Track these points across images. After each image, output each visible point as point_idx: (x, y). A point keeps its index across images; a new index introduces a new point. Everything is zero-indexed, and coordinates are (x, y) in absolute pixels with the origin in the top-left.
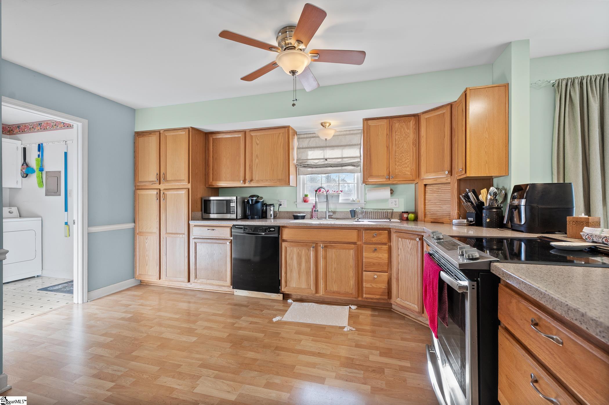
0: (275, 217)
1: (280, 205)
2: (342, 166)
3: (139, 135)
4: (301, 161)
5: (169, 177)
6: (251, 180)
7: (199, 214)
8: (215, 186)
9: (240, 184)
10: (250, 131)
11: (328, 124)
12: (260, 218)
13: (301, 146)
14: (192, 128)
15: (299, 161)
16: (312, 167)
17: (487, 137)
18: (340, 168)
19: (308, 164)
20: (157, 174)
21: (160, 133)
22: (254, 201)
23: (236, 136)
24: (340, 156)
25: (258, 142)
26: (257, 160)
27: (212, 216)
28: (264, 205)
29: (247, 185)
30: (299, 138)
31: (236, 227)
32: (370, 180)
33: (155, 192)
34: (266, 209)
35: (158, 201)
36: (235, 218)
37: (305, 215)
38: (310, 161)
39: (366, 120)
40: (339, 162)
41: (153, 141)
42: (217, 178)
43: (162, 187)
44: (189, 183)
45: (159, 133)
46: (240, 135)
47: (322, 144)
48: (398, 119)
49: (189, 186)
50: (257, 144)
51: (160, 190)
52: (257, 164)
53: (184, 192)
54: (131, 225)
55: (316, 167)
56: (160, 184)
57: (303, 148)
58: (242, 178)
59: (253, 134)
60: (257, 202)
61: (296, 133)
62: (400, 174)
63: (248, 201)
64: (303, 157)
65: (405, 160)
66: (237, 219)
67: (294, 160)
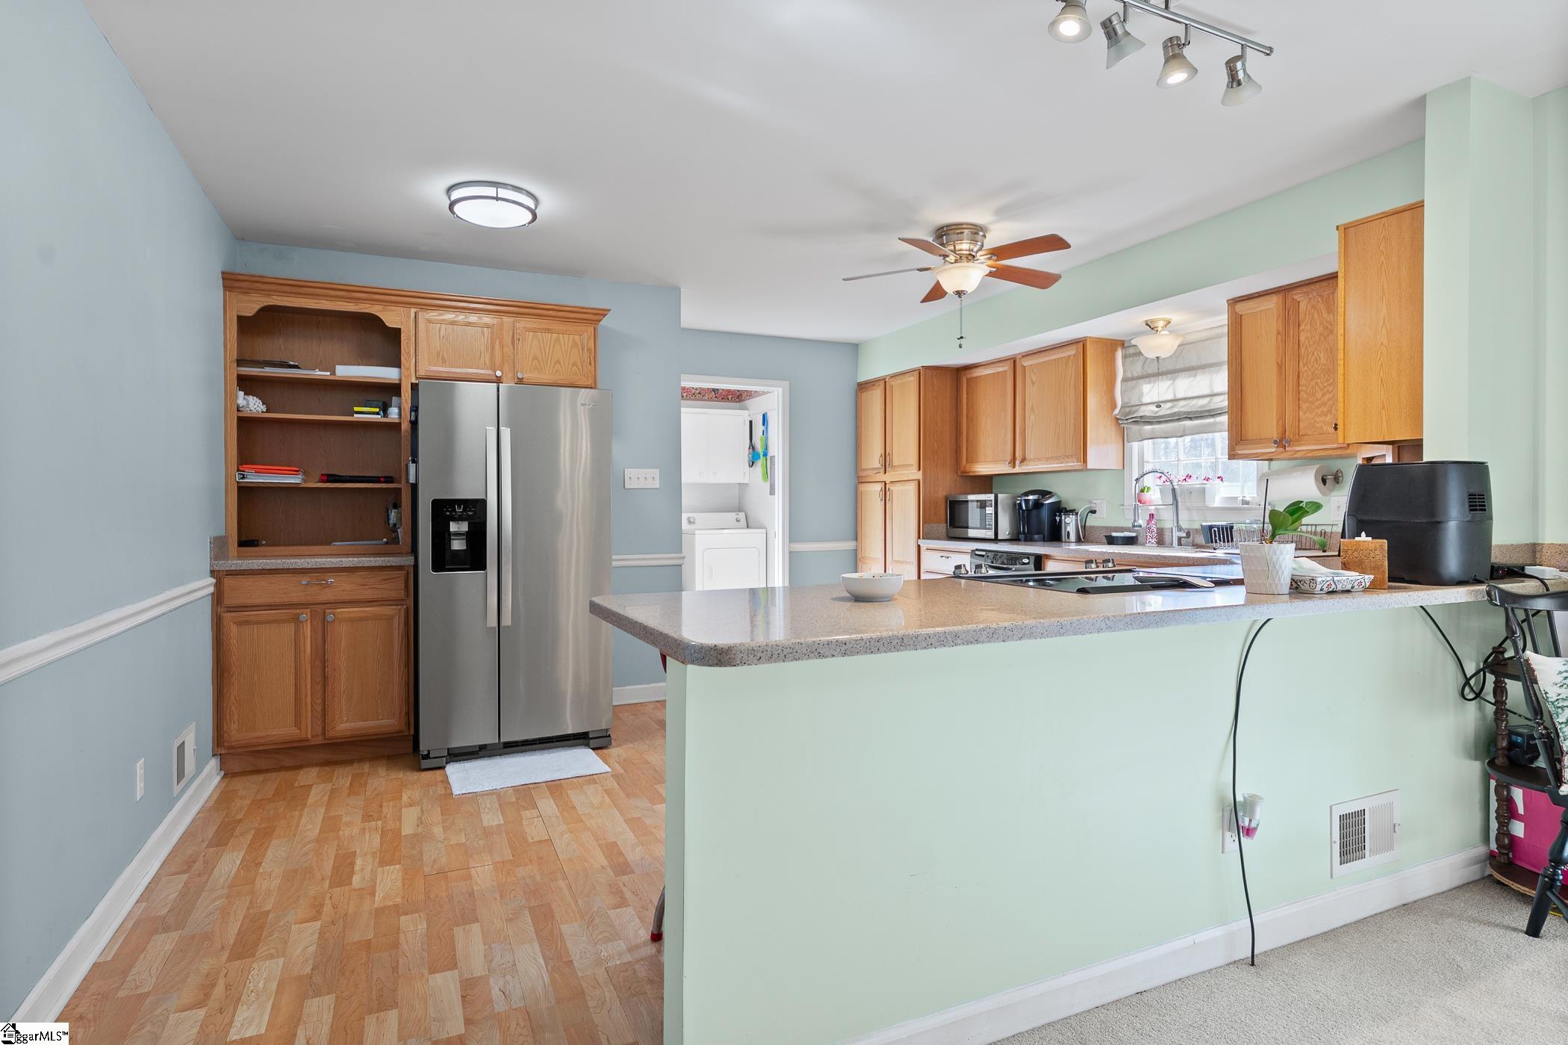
0: (1079, 541)
1: (1094, 512)
2: (1213, 416)
3: (863, 387)
4: (1128, 410)
5: (896, 462)
6: (1023, 460)
7: (942, 528)
8: (971, 474)
9: (1004, 468)
10: (1023, 356)
11: (1161, 324)
12: (1044, 541)
13: (1129, 375)
14: (926, 368)
15: (1123, 410)
16: (1151, 423)
17: (1385, 341)
18: (1211, 420)
19: (1141, 417)
20: (882, 456)
21: (885, 382)
22: (1031, 503)
23: (1000, 369)
24: (1207, 392)
25: (1034, 379)
26: (1033, 417)
27: (972, 533)
28: (1059, 509)
29: (1017, 470)
30: (1125, 357)
31: (977, 553)
33: (878, 487)
34: (1061, 520)
35: (883, 503)
36: (993, 537)
37: (1134, 534)
38: (1143, 408)
39: (1234, 302)
40: (1203, 406)
41: (877, 394)
42: (971, 460)
43: (888, 478)
44: (919, 469)
45: (883, 382)
46: (1006, 368)
47: (1153, 369)
48: (1305, 289)
49: (919, 475)
50: (1033, 383)
51: (885, 484)
52: (1033, 426)
53: (912, 488)
54: (850, 545)
55: (1159, 422)
56: (885, 473)
57: (1132, 379)
58: (1009, 457)
59: (1026, 363)
60: (1038, 505)
61: (1123, 344)
62: (1309, 432)
63: (1020, 504)
64: (1135, 401)
65: (1323, 395)
66: (996, 540)
67: (1114, 407)
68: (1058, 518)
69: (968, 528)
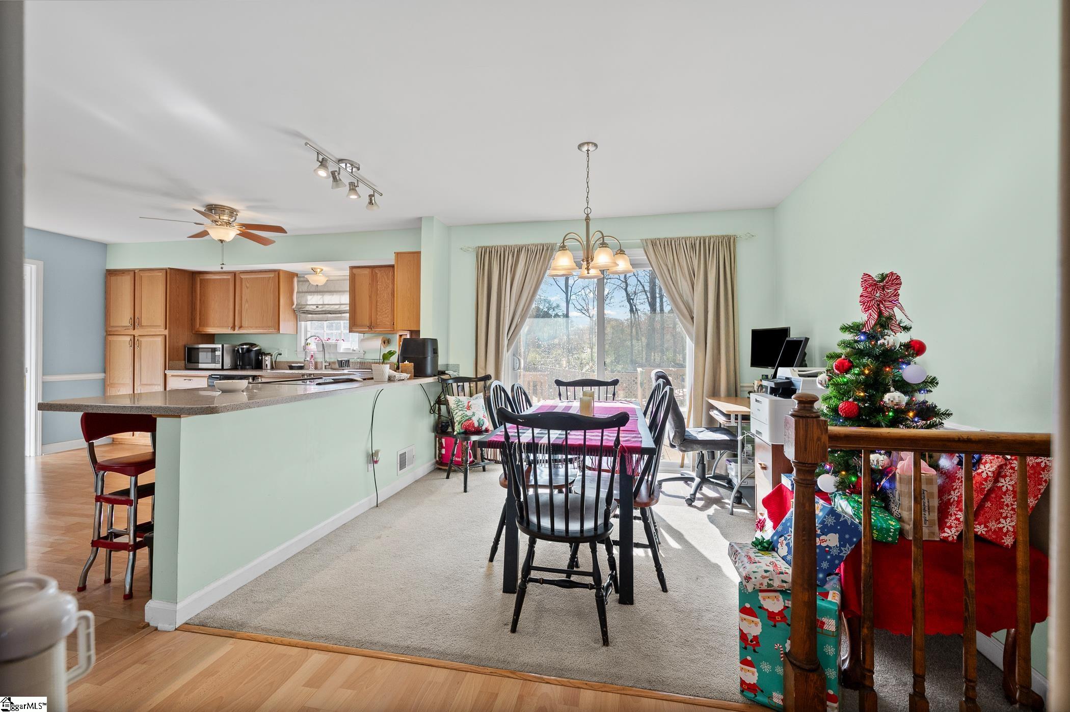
0: (272, 368)
1: (281, 354)
2: (341, 313)
3: (110, 273)
4: (300, 306)
5: (144, 323)
6: (240, 327)
7: (182, 363)
8: (203, 333)
9: (229, 331)
10: (240, 273)
11: (319, 270)
12: (252, 369)
13: (301, 290)
14: (171, 269)
15: (298, 306)
16: (311, 314)
17: (409, 296)
18: (340, 315)
19: (307, 311)
20: (131, 319)
21: (135, 273)
22: (245, 349)
23: (225, 277)
24: (338, 303)
25: (248, 285)
26: (247, 305)
27: (201, 366)
28: (260, 353)
29: (236, 332)
30: (298, 281)
31: (213, 376)
32: (354, 330)
33: (128, 338)
34: (262, 358)
35: (132, 348)
36: (221, 368)
37: (303, 365)
38: (308, 306)
39: (352, 268)
40: (337, 309)
41: (127, 281)
42: (204, 323)
43: (137, 332)
44: (166, 329)
45: (134, 272)
46: (229, 277)
47: (313, 289)
48: (379, 269)
49: (166, 332)
50: (247, 288)
51: (134, 336)
52: (247, 310)
53: (159, 341)
54: (102, 376)
55: (316, 314)
56: (134, 329)
57: (302, 292)
58: (231, 325)
59: (243, 276)
60: (249, 350)
61: (297, 275)
62: (380, 324)
63: (238, 350)
64: (303, 303)
65: (386, 310)
66: (222, 369)
67: (293, 304)
68: (260, 358)
69: (199, 363)
